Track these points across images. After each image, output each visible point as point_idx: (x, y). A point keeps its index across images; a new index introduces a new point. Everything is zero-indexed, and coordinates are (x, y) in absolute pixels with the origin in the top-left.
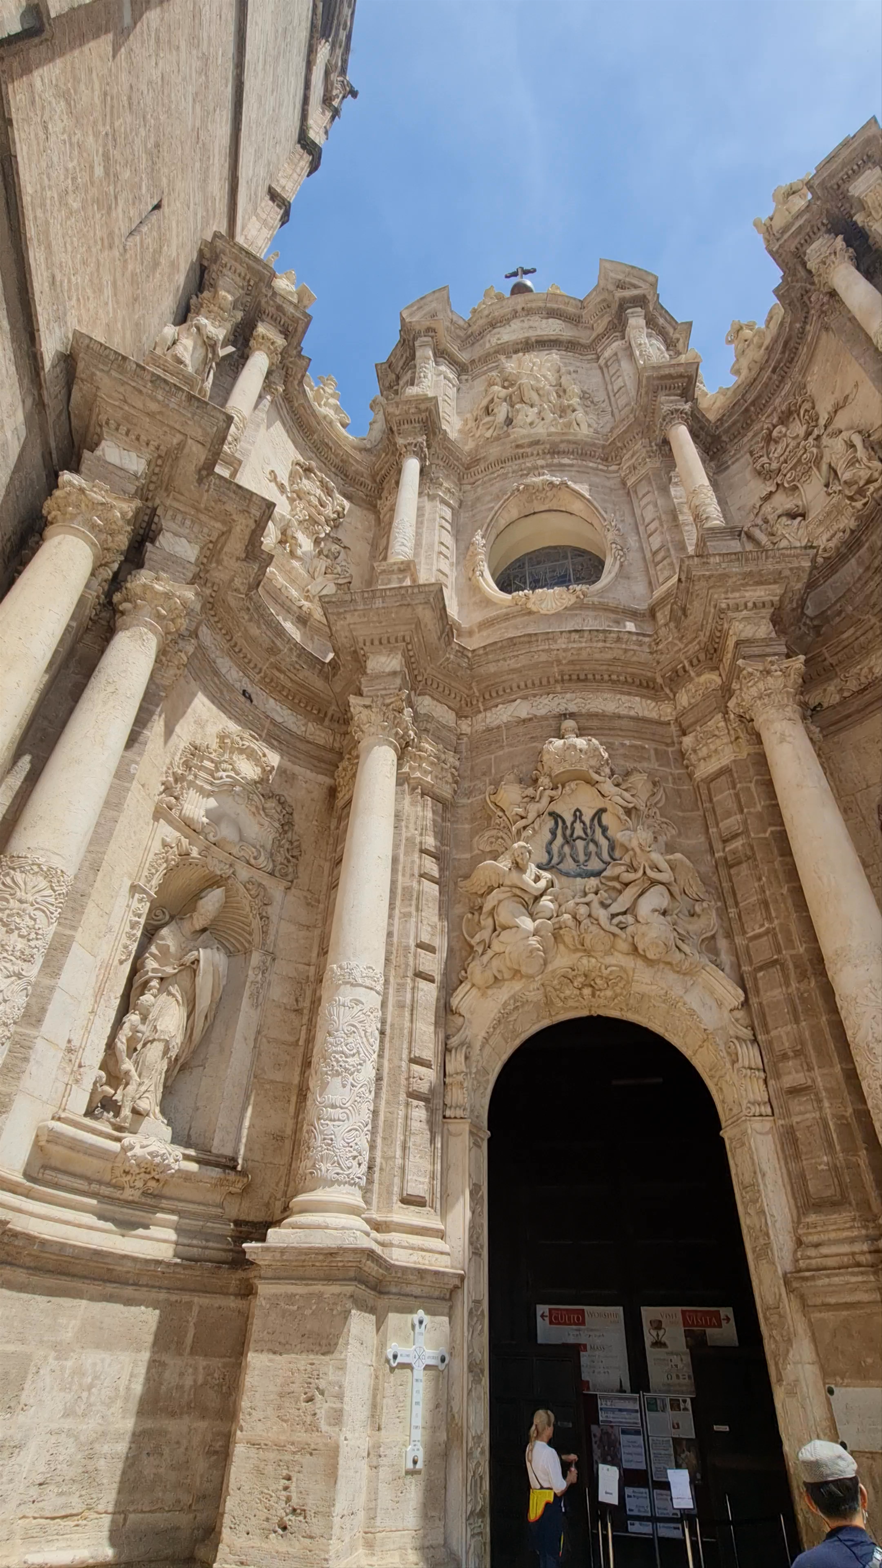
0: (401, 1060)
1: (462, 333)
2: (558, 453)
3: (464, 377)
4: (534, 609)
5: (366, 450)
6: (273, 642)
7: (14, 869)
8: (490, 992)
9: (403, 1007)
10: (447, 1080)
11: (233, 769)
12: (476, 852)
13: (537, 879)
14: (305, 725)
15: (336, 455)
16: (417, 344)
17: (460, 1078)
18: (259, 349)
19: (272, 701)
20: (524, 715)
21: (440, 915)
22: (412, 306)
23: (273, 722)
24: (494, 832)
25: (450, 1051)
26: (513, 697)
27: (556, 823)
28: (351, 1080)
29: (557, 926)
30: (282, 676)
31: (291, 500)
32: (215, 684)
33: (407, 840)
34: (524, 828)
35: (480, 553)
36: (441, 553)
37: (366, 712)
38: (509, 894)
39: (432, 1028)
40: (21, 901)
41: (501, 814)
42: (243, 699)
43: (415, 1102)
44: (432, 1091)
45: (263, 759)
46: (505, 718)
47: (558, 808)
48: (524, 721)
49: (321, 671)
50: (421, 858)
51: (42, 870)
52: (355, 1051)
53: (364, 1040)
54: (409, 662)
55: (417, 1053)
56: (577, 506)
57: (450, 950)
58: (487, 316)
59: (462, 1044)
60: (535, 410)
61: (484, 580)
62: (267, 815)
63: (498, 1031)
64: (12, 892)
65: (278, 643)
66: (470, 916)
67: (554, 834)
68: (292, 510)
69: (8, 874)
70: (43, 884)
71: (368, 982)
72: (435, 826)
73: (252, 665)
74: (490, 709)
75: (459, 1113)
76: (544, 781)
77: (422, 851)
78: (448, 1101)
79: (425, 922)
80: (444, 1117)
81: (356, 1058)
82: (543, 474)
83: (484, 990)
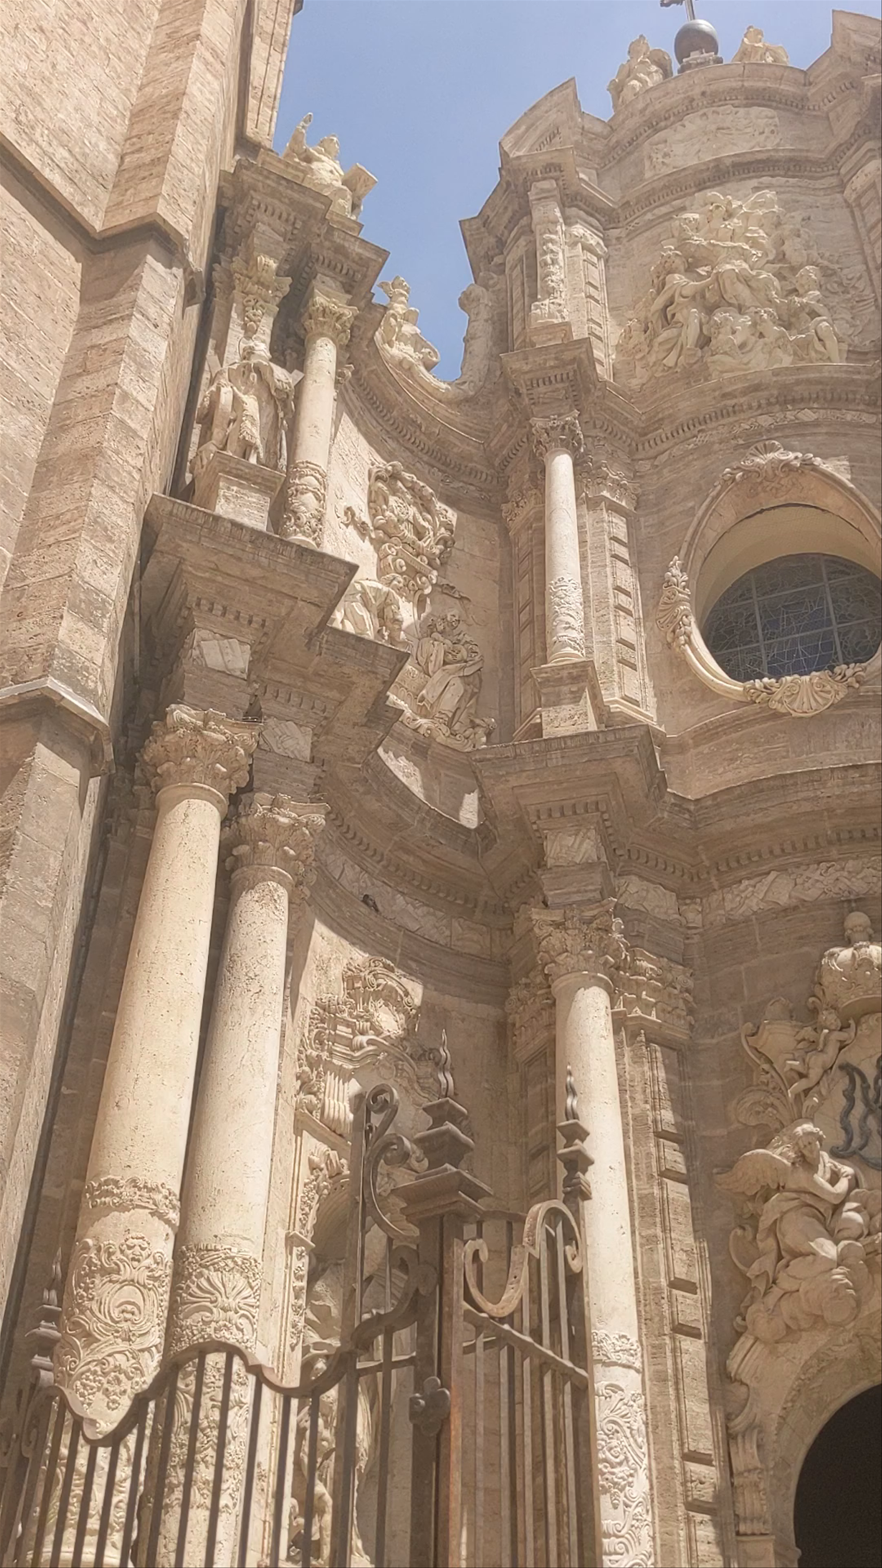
0: (672, 1458)
1: (599, 146)
2: (794, 401)
3: (614, 233)
4: (782, 709)
5: (467, 400)
6: (399, 816)
7: (207, 1267)
8: (781, 1348)
9: (665, 1380)
10: (736, 1481)
11: (373, 1027)
12: (735, 1125)
13: (835, 1178)
14: (449, 926)
15: (429, 435)
16: (532, 196)
17: (754, 1477)
18: (322, 335)
19: (400, 899)
20: (784, 900)
21: (695, 1231)
22: (517, 126)
23: (409, 934)
24: (758, 1096)
25: (735, 1438)
26: (765, 868)
27: (852, 1081)
28: (622, 1498)
29: (870, 1249)
30: (411, 859)
31: (377, 544)
32: (331, 899)
33: (634, 1119)
34: (807, 1092)
35: (681, 601)
36: (619, 607)
37: (558, 934)
38: (795, 1203)
39: (706, 1408)
40: (225, 1310)
41: (766, 1067)
42: (364, 909)
43: (699, 1517)
44: (717, 1496)
45: (406, 999)
46: (754, 904)
47: (852, 1056)
48: (785, 910)
49: (466, 842)
50: (657, 1145)
51: (235, 1263)
52: (622, 1457)
53: (631, 1440)
54: (607, 840)
55: (691, 1445)
56: (832, 500)
57: (716, 1283)
58: (642, 111)
59: (751, 1427)
60: (747, 320)
61: (694, 650)
62: (423, 1089)
63: (798, 1405)
64: (213, 1299)
65: (406, 815)
66: (739, 1232)
67: (850, 1097)
68: (380, 560)
69: (201, 1275)
70: (241, 1282)
71: (624, 1358)
72: (671, 1091)
73: (370, 852)
74: (730, 885)
75: (758, 1527)
76: (828, 1017)
77: (659, 1135)
78: (740, 1512)
79: (677, 1248)
80: (738, 1534)
81: (624, 1468)
82: (773, 449)
83: (773, 1345)
